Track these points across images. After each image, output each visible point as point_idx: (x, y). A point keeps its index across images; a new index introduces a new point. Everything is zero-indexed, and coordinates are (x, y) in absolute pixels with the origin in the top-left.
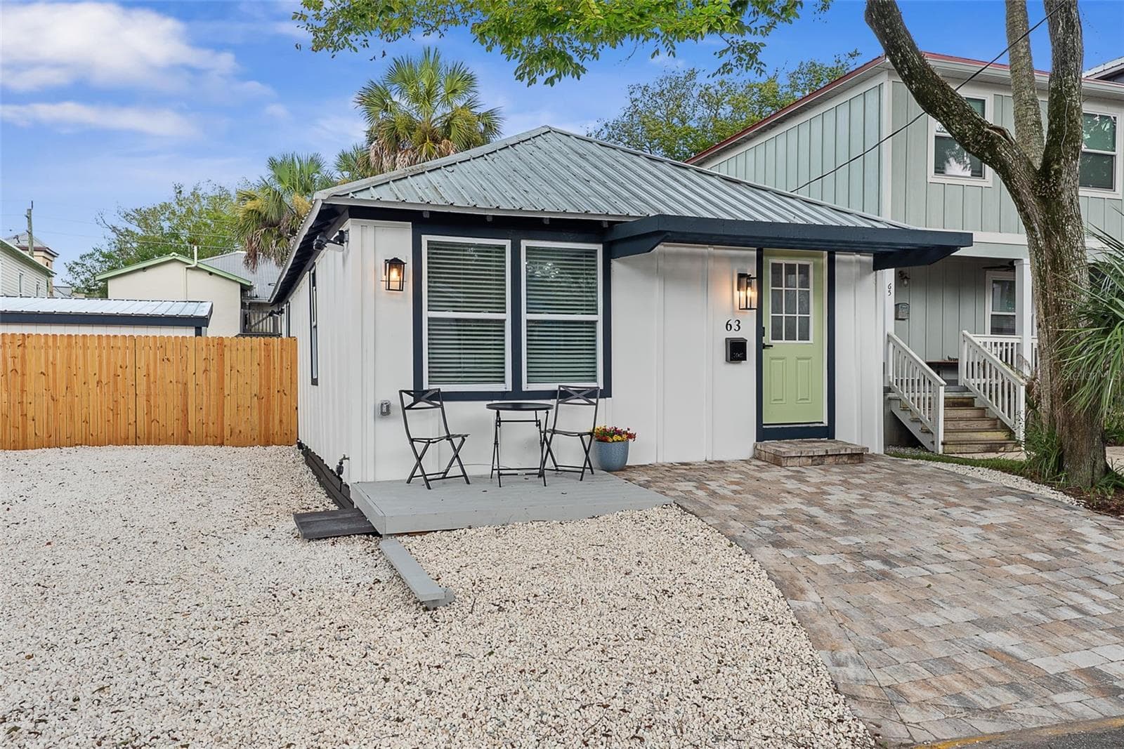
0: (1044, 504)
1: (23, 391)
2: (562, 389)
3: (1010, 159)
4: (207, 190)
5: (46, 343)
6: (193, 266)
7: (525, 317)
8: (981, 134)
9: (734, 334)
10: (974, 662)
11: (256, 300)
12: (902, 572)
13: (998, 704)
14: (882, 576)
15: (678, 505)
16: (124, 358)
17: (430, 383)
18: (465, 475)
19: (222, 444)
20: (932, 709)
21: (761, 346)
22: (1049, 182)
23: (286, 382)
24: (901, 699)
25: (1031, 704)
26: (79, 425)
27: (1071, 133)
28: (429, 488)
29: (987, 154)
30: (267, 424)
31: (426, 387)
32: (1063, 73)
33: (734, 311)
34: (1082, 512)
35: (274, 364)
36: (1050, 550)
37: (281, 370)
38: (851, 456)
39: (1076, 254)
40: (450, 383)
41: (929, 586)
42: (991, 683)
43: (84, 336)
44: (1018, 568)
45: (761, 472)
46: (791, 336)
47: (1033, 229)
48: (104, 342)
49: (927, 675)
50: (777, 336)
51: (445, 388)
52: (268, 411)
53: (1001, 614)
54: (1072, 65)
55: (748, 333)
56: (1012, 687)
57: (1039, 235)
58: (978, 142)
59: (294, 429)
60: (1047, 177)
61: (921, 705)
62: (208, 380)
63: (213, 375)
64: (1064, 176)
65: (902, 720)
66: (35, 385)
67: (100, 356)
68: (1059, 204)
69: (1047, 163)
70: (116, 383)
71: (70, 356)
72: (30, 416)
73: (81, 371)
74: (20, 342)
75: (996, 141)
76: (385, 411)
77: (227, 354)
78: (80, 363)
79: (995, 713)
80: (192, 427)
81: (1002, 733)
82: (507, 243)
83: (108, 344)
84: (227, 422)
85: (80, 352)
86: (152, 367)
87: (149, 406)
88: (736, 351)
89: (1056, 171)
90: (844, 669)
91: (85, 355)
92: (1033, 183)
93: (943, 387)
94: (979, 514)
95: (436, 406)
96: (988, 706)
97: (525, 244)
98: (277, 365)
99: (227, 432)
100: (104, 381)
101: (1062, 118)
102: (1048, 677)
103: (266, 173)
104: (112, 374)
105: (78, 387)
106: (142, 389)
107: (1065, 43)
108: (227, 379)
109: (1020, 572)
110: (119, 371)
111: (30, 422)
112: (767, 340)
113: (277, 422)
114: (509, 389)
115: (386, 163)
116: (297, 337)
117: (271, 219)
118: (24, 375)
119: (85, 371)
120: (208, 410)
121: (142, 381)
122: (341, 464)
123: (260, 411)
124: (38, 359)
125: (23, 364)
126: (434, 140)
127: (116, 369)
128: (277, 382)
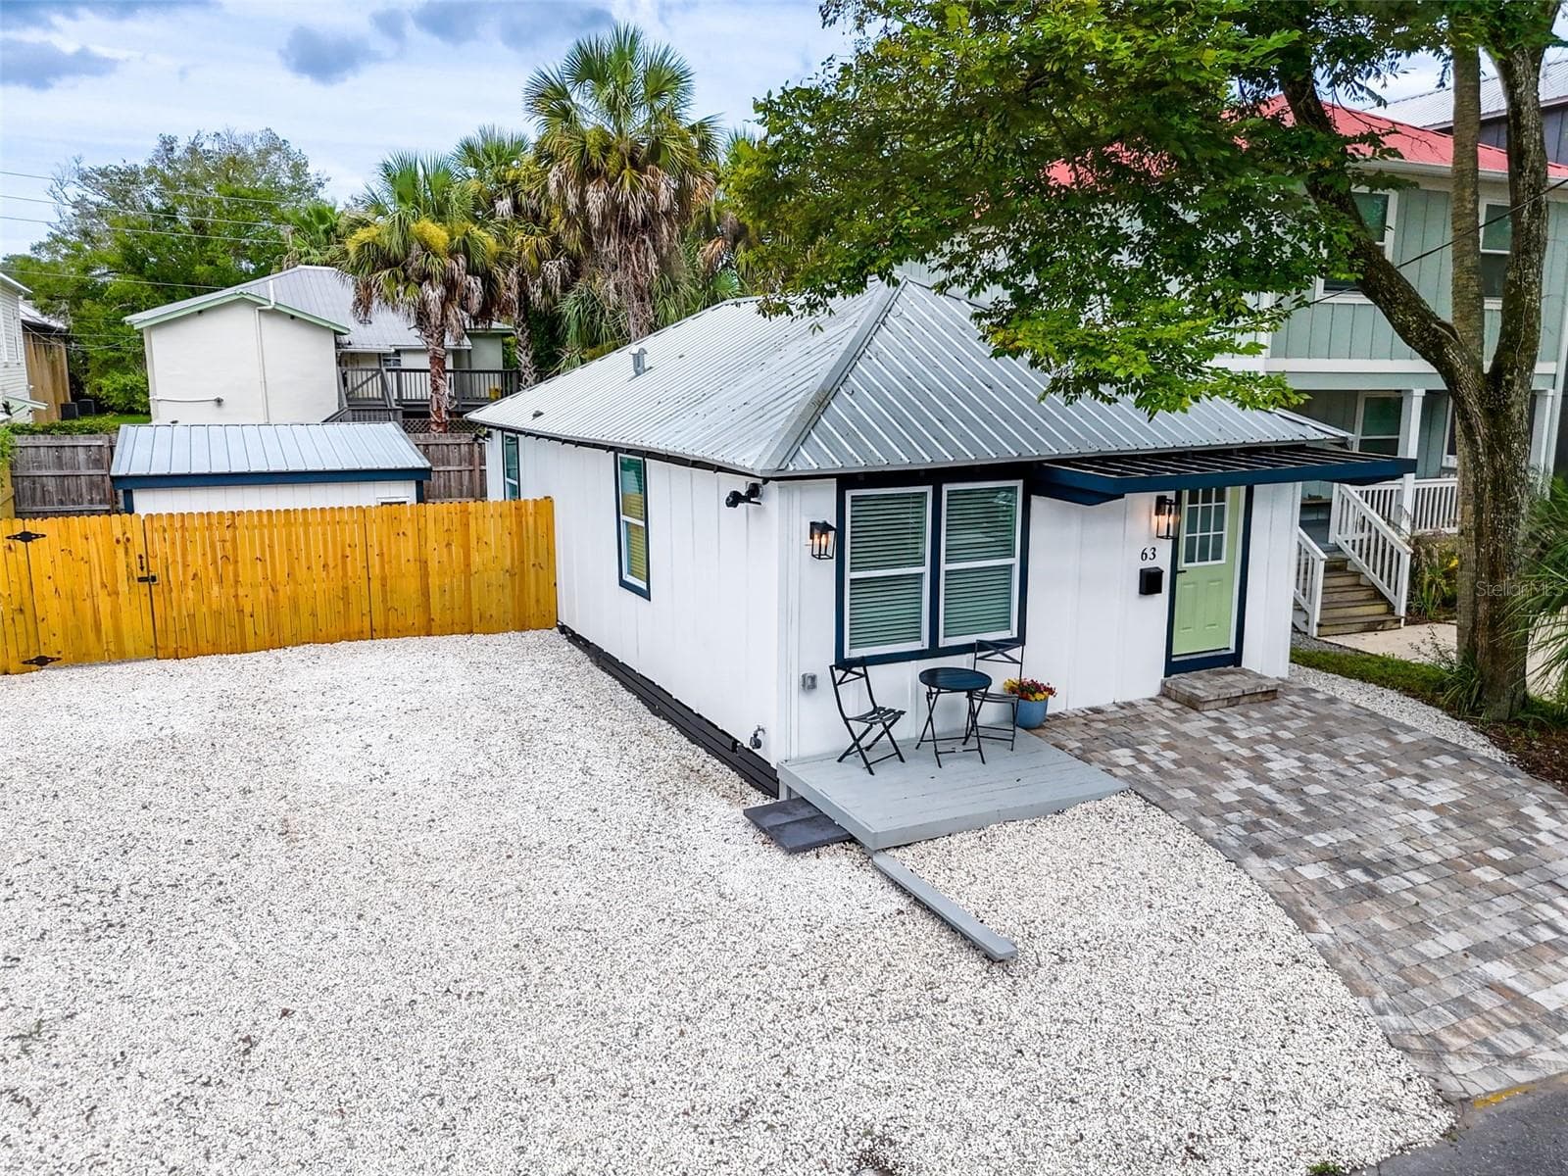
0: (1482, 769)
1: (237, 582)
2: (978, 642)
3: (1458, 363)
5: (260, 520)
6: (270, 307)
7: (943, 568)
8: (1427, 330)
9: (1148, 564)
10: (1487, 1001)
11: (351, 349)
12: (1388, 883)
13: (1520, 1050)
14: (1373, 893)
15: (1136, 793)
16: (352, 535)
17: (850, 647)
18: (897, 752)
19: (471, 632)
20: (1470, 1058)
21: (1174, 572)
22: (1499, 394)
23: (542, 552)
24: (1442, 1048)
25: (1545, 1048)
26: (306, 618)
27: (1527, 339)
28: (872, 773)
29: (1432, 353)
30: (521, 606)
31: (846, 653)
32: (1524, 264)
33: (1151, 539)
34: (1522, 779)
35: (527, 532)
36: (1508, 842)
37: (537, 538)
38: (1265, 693)
39: (1519, 474)
40: (875, 643)
41: (1417, 904)
42: (1508, 1026)
44: (1486, 872)
45: (1181, 723)
46: (1203, 557)
47: (1475, 442)
48: (328, 516)
49: (1454, 1020)
50: (1190, 559)
52: (521, 591)
53: (1490, 938)
54: (1535, 256)
55: (1163, 562)
56: (1524, 1028)
57: (1481, 450)
58: (1423, 339)
59: (552, 608)
60: (1497, 386)
61: (1460, 1053)
62: (451, 556)
63: (456, 548)
64: (1516, 388)
65: (1451, 1072)
66: (250, 574)
67: (324, 534)
68: (1508, 418)
69: (1498, 368)
70: (344, 567)
71: (289, 535)
72: (247, 611)
73: (303, 556)
74: (230, 522)
75: (1444, 340)
76: (809, 683)
77: (471, 522)
78: (302, 544)
79: (1521, 1059)
80: (435, 613)
81: (1533, 1082)
82: (929, 490)
83: (333, 516)
84: (475, 607)
85: (301, 530)
86: (385, 544)
87: (384, 592)
88: (1150, 582)
89: (1508, 382)
90: (1386, 1017)
91: (306, 533)
92: (1480, 392)
93: (1323, 563)
94: (1424, 788)
95: (861, 676)
96: (1513, 1052)
97: (946, 487)
98: (531, 533)
99: (476, 617)
100: (331, 565)
101: (1519, 321)
102: (1548, 1014)
103: (379, 186)
104: (339, 556)
105: (301, 574)
106: (376, 571)
107: (1529, 229)
108: (474, 554)
109: (1490, 878)
110: (348, 551)
111: (248, 619)
112: (1182, 565)
113: (533, 602)
114: (927, 647)
115: (572, 200)
116: (554, 497)
117: (396, 256)
118: (236, 562)
119: (308, 554)
120: (452, 592)
121: (375, 561)
122: (756, 735)
123: (513, 589)
124: (252, 543)
125: (235, 548)
126: (634, 164)
127: (343, 550)
128: (532, 554)
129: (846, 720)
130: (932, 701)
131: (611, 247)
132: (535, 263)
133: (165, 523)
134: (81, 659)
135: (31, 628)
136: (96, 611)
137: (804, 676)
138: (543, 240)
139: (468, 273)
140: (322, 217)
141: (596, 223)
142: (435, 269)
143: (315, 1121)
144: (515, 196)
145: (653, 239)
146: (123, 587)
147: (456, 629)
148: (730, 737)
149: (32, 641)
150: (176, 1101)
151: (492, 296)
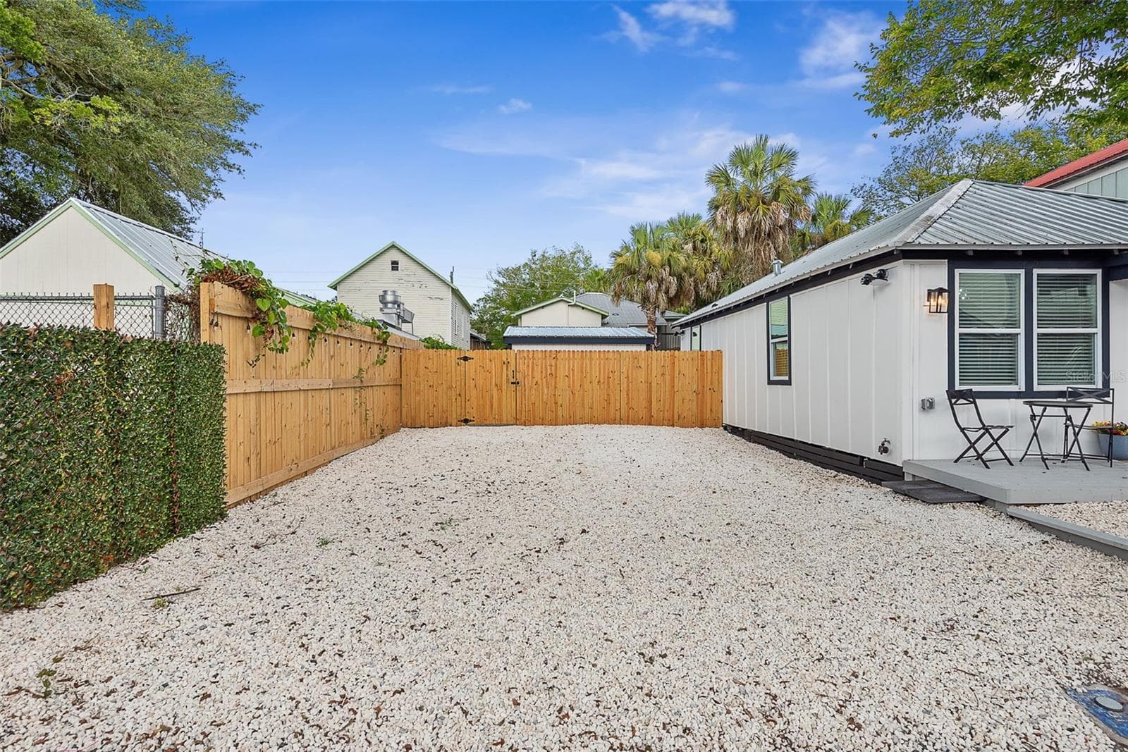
1: (556, 387)
2: (1070, 390)
4: (551, 253)
5: (569, 356)
6: (573, 304)
7: (1036, 331)
16: (614, 366)
17: (960, 384)
18: (1006, 458)
19: (673, 425)
23: (715, 382)
26: (587, 410)
28: (987, 467)
30: (702, 413)
31: (957, 387)
35: (707, 370)
37: (712, 373)
40: (979, 384)
43: (591, 351)
48: (602, 355)
51: (976, 388)
52: (702, 403)
59: (720, 416)
62: (664, 381)
63: (667, 377)
66: (562, 384)
67: (599, 365)
70: (608, 383)
71: (583, 364)
72: (559, 404)
73: (588, 376)
74: (555, 356)
76: (928, 405)
77: (676, 363)
78: (588, 370)
80: (654, 413)
82: (1022, 272)
83: (604, 356)
84: (676, 410)
85: (588, 362)
86: (630, 372)
87: (628, 398)
91: (591, 364)
95: (972, 403)
97: (1036, 272)
98: (709, 370)
99: (676, 417)
100: (602, 381)
103: (628, 238)
104: (606, 376)
105: (586, 385)
106: (624, 386)
108: (676, 380)
110: (611, 375)
111: (559, 408)
113: (709, 411)
114: (1023, 389)
115: (729, 224)
116: (723, 350)
117: (635, 269)
118: (556, 377)
119: (591, 374)
120: (665, 402)
121: (624, 381)
122: (883, 444)
123: (697, 403)
124: (564, 367)
125: (556, 370)
126: (764, 203)
127: (609, 373)
128: (709, 383)
129: (962, 430)
130: (1036, 423)
131: (750, 249)
132: (703, 275)
133: (525, 355)
134: (483, 424)
135: (463, 403)
136: (492, 397)
137: (923, 401)
138: (708, 263)
139: (670, 275)
140: (597, 273)
141: (742, 234)
142: (654, 274)
143: (606, 577)
144: (694, 242)
145: (774, 243)
146: (504, 387)
147: (665, 422)
148: (857, 456)
149: (463, 411)
150: (521, 556)
151: (681, 288)
